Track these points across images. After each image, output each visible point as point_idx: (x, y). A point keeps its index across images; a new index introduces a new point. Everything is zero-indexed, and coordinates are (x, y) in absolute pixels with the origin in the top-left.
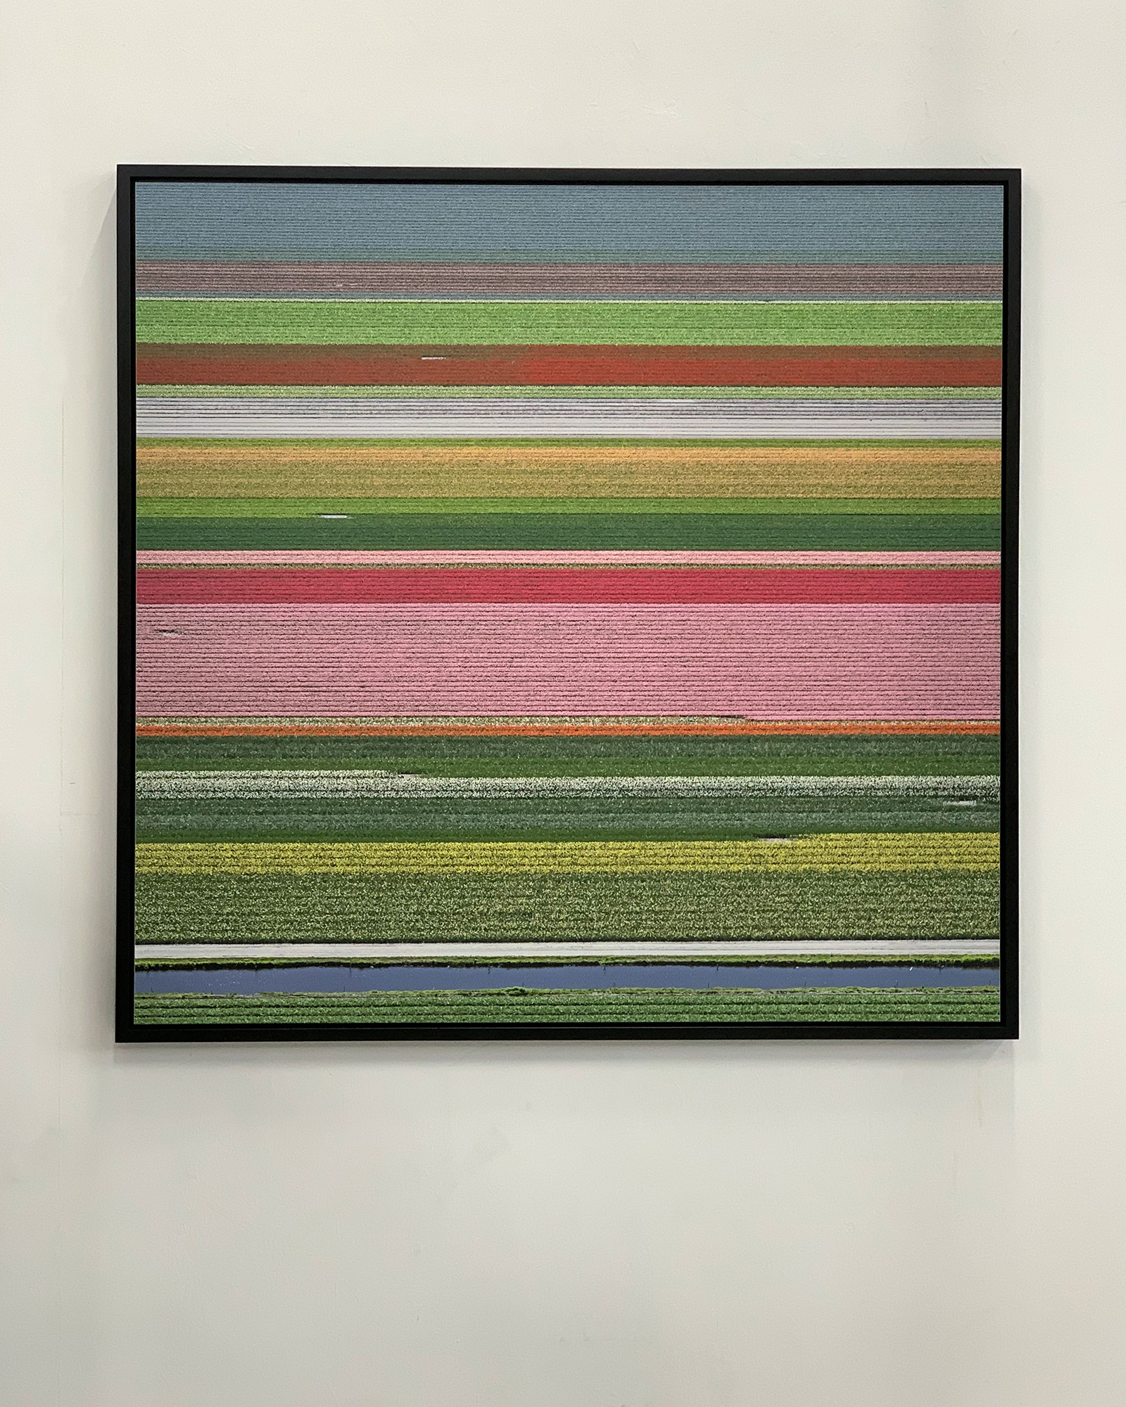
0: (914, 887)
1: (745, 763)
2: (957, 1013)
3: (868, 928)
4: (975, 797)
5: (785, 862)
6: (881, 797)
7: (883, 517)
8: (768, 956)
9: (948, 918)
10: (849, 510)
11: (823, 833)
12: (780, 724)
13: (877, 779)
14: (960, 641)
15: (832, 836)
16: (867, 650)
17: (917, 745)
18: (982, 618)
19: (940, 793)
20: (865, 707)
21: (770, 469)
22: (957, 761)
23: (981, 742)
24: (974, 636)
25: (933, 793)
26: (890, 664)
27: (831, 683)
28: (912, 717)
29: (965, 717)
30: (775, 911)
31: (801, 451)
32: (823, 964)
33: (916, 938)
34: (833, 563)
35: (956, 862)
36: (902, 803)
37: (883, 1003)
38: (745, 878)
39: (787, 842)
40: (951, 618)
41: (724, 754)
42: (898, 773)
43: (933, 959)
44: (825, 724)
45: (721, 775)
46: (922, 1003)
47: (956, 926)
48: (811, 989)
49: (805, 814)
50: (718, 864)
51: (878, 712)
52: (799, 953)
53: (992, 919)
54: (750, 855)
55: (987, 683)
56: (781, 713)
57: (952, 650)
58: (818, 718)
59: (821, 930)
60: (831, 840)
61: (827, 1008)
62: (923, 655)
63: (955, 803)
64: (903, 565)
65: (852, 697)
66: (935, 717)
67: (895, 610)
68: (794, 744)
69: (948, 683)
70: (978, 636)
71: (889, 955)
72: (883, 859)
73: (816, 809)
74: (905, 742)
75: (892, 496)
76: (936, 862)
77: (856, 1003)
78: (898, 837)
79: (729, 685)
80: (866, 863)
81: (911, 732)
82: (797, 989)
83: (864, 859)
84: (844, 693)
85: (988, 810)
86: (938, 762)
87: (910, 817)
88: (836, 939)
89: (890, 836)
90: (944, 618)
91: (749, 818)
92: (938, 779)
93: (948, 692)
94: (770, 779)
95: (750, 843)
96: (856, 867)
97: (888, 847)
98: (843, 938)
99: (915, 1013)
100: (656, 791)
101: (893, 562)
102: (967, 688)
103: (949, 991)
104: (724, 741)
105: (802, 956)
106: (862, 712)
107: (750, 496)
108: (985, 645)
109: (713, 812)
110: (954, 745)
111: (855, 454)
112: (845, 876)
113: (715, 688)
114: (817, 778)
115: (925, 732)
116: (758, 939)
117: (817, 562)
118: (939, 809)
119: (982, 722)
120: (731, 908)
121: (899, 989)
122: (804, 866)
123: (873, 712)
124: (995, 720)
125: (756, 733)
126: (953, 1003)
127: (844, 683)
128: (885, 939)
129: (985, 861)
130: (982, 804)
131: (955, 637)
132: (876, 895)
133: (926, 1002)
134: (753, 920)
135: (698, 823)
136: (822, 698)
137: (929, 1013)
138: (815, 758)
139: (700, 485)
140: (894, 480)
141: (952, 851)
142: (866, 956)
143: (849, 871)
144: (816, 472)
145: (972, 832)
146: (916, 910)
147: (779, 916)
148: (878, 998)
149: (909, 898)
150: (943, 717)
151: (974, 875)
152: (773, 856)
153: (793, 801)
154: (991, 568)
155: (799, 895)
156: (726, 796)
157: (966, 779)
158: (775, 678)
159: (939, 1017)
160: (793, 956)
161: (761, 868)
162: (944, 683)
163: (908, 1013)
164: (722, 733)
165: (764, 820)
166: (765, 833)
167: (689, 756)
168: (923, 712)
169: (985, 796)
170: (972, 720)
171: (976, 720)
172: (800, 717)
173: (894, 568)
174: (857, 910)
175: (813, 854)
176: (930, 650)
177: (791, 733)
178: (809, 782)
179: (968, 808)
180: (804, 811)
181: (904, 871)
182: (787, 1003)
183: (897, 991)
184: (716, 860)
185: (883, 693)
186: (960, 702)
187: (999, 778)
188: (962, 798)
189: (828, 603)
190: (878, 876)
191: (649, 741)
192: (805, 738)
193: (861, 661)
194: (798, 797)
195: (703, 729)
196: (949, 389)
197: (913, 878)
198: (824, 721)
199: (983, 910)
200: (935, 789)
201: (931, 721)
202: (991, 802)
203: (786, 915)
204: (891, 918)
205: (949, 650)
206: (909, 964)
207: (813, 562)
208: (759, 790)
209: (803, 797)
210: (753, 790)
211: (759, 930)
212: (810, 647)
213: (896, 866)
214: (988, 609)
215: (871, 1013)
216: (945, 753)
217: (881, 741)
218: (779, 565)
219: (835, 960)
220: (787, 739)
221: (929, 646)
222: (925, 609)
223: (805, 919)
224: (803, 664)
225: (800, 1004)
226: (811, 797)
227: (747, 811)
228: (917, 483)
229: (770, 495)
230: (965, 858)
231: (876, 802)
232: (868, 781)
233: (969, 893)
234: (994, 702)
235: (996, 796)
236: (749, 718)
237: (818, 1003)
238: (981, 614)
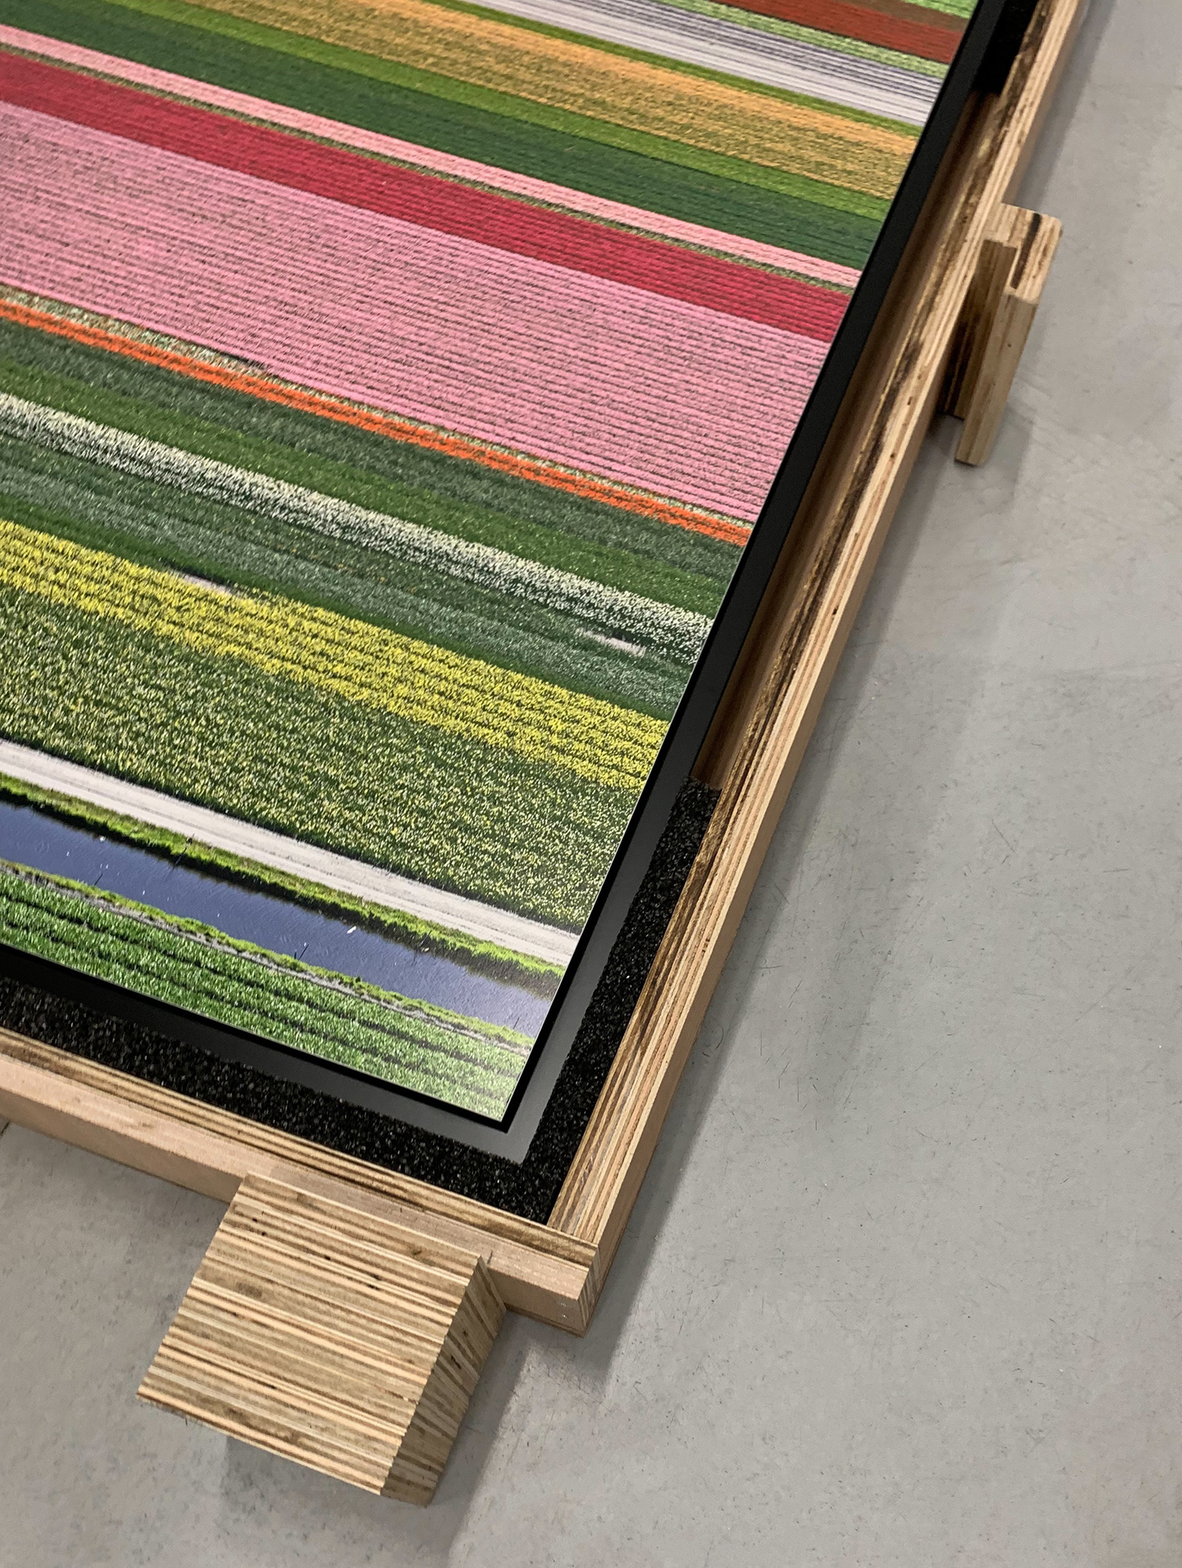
0: (441, 764)
1: (221, 437)
2: (409, 1065)
3: (300, 813)
4: (646, 641)
5: (197, 628)
6: (455, 578)
7: (671, 167)
8: (52, 793)
9: (485, 852)
10: (616, 141)
11: (304, 602)
12: (324, 398)
13: (463, 544)
14: (732, 376)
15: (320, 612)
16: (549, 338)
17: (570, 515)
18: (788, 355)
19: (578, 610)
20: (499, 421)
21: (508, 55)
22: (639, 566)
23: (700, 550)
24: (760, 377)
25: (565, 605)
26: (581, 370)
27: (454, 366)
28: (582, 465)
29: (686, 497)
30: (120, 711)
31: (576, 49)
32: (162, 852)
33: (396, 869)
34: (553, 201)
35: (552, 748)
36: (493, 602)
37: (250, 983)
38: (100, 630)
39: (222, 594)
40: (728, 338)
41: (191, 411)
42: (510, 549)
43: (412, 927)
44: (409, 425)
45: (163, 442)
46: (339, 1014)
47: (495, 875)
48: (104, 893)
49: (285, 557)
50: (61, 586)
51: (519, 437)
52: (122, 810)
53: (582, 887)
54: (134, 592)
55: (755, 456)
56: (335, 381)
57: (709, 385)
58: (400, 409)
59: (196, 781)
60: (314, 619)
61: (116, 948)
62: (651, 375)
63: (600, 638)
64: (677, 240)
65: (483, 399)
66: (627, 479)
67: (631, 296)
68: (331, 437)
69: (679, 432)
70: (769, 380)
71: (318, 885)
72: (402, 690)
73: (312, 556)
74: (551, 501)
75: (701, 145)
76: (510, 734)
77: (186, 961)
78: (453, 659)
79: (264, 312)
80: (362, 685)
81: (570, 488)
82: (76, 884)
83: (362, 677)
84: (471, 388)
85: (664, 673)
86: (599, 554)
87: (496, 633)
88: (219, 809)
89: (438, 652)
90: (716, 335)
91: (173, 527)
92: (586, 584)
93: (671, 447)
94: (250, 478)
95: (146, 572)
96: (338, 685)
97: (423, 671)
98: (235, 814)
99: (312, 1031)
100: (24, 426)
101: (660, 231)
102: (712, 451)
103: (412, 1008)
104: (202, 391)
105: (127, 818)
106: (488, 427)
107: (457, 76)
108: (775, 396)
109: (109, 495)
110: (645, 536)
111: (663, 76)
112: (307, 693)
113: (237, 309)
114: (345, 505)
115: (597, 497)
116: (54, 753)
117: (524, 192)
118: (565, 638)
119: (716, 517)
120: (35, 674)
121: (303, 965)
122: (232, 648)
123: (509, 434)
124: (745, 521)
125: (270, 397)
126: (412, 1040)
127: (480, 373)
128: (326, 847)
129: (615, 767)
130: (655, 658)
131: (723, 366)
132: (353, 752)
133: (350, 1015)
134: (67, 711)
135: (69, 504)
136: (426, 383)
137: (344, 1042)
138: (358, 472)
139: (381, 41)
140: (713, 126)
141: (557, 725)
142: (267, 868)
143: (320, 688)
144: (586, 81)
145: (613, 702)
146: (423, 813)
147: (125, 724)
148: (244, 968)
149: (419, 784)
150: (644, 484)
151: (579, 786)
152: (178, 609)
153: (275, 526)
154: (834, 289)
155: (188, 698)
156: (152, 479)
157: (641, 602)
158: (356, 328)
159: (361, 1059)
160: (106, 811)
161: (143, 623)
162: (670, 430)
163: (294, 1024)
164: (208, 378)
165: (197, 541)
166: (189, 563)
167: (124, 393)
168: (608, 463)
169: (669, 646)
170: (700, 506)
171: (707, 509)
172: (367, 400)
173: (657, 240)
174: (294, 769)
175: (261, 633)
176: (667, 372)
177: (336, 417)
178: (323, 506)
179: (624, 656)
180: (287, 552)
181: (436, 728)
182: (37, 906)
183: (294, 967)
184: (63, 577)
185: (545, 410)
186: (687, 470)
187: (711, 623)
188: (619, 634)
189: (513, 252)
190: (375, 719)
191: (65, 348)
192: (359, 434)
193: (529, 350)
194: (290, 525)
195: (175, 361)
196: (860, 43)
197: (447, 747)
198: (410, 418)
199: (571, 863)
200: (570, 599)
201: (615, 482)
202: (676, 662)
203: (141, 727)
204: (361, 809)
205: (704, 383)
206: (353, 918)
207: (516, 190)
208: (221, 488)
209: (300, 527)
210: (209, 486)
211: (69, 736)
212: (445, 303)
213: (423, 713)
214: (805, 346)
215: (210, 994)
216: (619, 545)
217: (501, 483)
218: (456, 176)
219: (194, 852)
220: (324, 425)
221: (670, 366)
222: (685, 311)
223: (175, 747)
224: (418, 323)
225: (62, 917)
226: (313, 531)
227: (175, 516)
228: (753, 141)
229: (491, 86)
230: (577, 746)
231: (440, 584)
232: (443, 542)
233: (555, 818)
234: (756, 490)
235: (690, 653)
236: (271, 371)
237: (104, 929)
238: (788, 348)
